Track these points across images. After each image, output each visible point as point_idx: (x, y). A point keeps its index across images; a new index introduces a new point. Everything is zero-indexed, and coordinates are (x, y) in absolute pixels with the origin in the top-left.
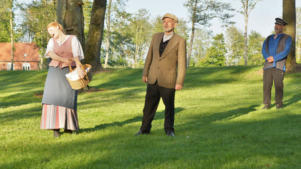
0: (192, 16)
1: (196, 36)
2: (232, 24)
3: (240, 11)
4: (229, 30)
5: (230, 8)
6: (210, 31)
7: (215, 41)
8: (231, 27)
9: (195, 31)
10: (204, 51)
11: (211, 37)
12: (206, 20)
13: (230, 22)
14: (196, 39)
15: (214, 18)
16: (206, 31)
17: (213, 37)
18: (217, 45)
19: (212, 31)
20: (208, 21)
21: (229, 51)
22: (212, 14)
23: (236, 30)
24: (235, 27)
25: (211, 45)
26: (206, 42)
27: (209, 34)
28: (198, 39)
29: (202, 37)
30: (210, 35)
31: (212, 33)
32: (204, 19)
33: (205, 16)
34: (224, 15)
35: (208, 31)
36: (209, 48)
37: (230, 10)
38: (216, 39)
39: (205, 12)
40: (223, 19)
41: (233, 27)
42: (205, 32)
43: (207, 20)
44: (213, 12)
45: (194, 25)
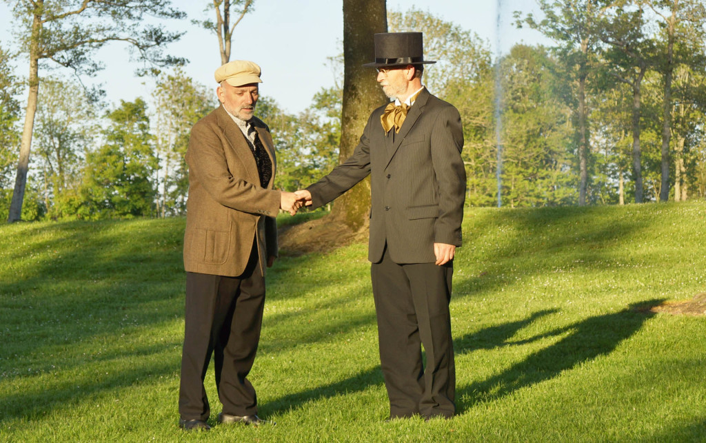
0: (30, 35)
1: (46, 106)
2: (175, 66)
3: (204, 19)
4: (167, 85)
5: (166, 9)
6: (97, 89)
7: (117, 124)
8: (173, 75)
9: (42, 89)
10: (75, 161)
11: (102, 113)
12: (79, 48)
13: (166, 58)
14: (46, 117)
15: (109, 41)
16: (82, 90)
17: (108, 112)
18: (123, 141)
19: (102, 89)
20: (86, 55)
21: (169, 162)
22: (103, 30)
23: (188, 89)
24: (185, 77)
25: (100, 142)
26: (84, 131)
27: (92, 99)
28: (54, 119)
29: (68, 112)
30: (95, 104)
31: (101, 99)
32: (72, 47)
33: (76, 33)
34: (146, 32)
35: (90, 89)
36: (93, 151)
37: (165, 14)
38: (118, 120)
39: (78, 19)
40: (142, 48)
41: (178, 78)
42: (78, 94)
43: (85, 48)
44: (107, 20)
45: (36, 66)
